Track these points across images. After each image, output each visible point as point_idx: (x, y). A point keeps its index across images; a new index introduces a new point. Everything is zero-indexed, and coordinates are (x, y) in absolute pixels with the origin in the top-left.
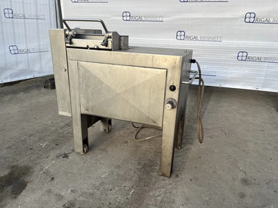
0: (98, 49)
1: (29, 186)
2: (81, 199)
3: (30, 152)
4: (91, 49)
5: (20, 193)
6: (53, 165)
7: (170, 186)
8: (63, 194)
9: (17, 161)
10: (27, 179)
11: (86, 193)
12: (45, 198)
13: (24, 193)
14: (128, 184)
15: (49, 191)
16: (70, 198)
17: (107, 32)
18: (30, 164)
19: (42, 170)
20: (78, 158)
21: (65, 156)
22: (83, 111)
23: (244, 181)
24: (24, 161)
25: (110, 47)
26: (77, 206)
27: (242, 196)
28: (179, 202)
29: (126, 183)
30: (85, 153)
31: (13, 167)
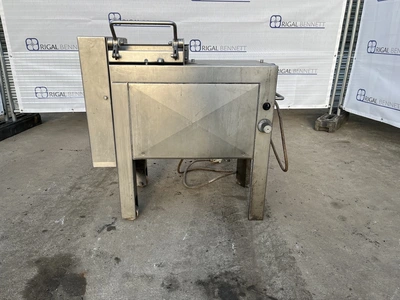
0: (163, 63)
1: (89, 278)
2: (179, 271)
3: (47, 236)
4: (150, 64)
5: (84, 291)
6: (102, 243)
7: (269, 229)
8: (149, 272)
9: (36, 252)
10: (78, 271)
11: (178, 263)
12: (128, 285)
13: (89, 289)
14: (222, 239)
15: (127, 276)
16: (163, 274)
17: (176, 39)
18: (64, 251)
19: (90, 253)
20: (131, 227)
21: (110, 228)
22: (137, 155)
23: (335, 205)
24: (49, 250)
25: (181, 60)
26: (180, 280)
27: (343, 219)
28: (291, 241)
29: (219, 239)
30: (137, 217)
31: (38, 262)
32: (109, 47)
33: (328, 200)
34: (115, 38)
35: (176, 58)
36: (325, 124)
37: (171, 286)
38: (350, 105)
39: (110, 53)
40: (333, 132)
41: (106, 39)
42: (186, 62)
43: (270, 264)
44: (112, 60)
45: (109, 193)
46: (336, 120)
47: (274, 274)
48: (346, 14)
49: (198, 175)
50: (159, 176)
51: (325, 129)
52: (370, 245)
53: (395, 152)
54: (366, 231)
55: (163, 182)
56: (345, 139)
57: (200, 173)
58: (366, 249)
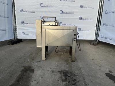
0: (53, 25)
1: (35, 70)
3: (25, 62)
4: (50, 25)
6: (37, 64)
7: (76, 63)
8: (48, 69)
9: (23, 65)
10: (32, 68)
11: (54, 68)
12: (43, 71)
15: (43, 70)
16: (51, 70)
17: (56, 20)
18: (29, 65)
19: (35, 66)
20: (44, 62)
21: (39, 62)
22: (46, 45)
23: (93, 60)
24: (26, 65)
25: (57, 24)
26: (55, 71)
27: (94, 62)
28: (81, 66)
29: (64, 65)
30: (45, 60)
31: (24, 67)
32: (42, 22)
33: (91, 59)
34: (43, 20)
35: (56, 24)
36: (93, 43)
37: (53, 72)
38: (100, 39)
39: (42, 23)
40: (96, 45)
41: (42, 20)
42: (58, 25)
43: (75, 69)
44: (42, 24)
45: (39, 56)
46: (96, 42)
47: (76, 71)
48: (98, 17)
49: (60, 53)
50: (51, 53)
51: (94, 45)
52: (99, 67)
53: (111, 50)
54: (99, 64)
55: (52, 54)
56: (98, 47)
57: (61, 53)
58: (98, 68)
